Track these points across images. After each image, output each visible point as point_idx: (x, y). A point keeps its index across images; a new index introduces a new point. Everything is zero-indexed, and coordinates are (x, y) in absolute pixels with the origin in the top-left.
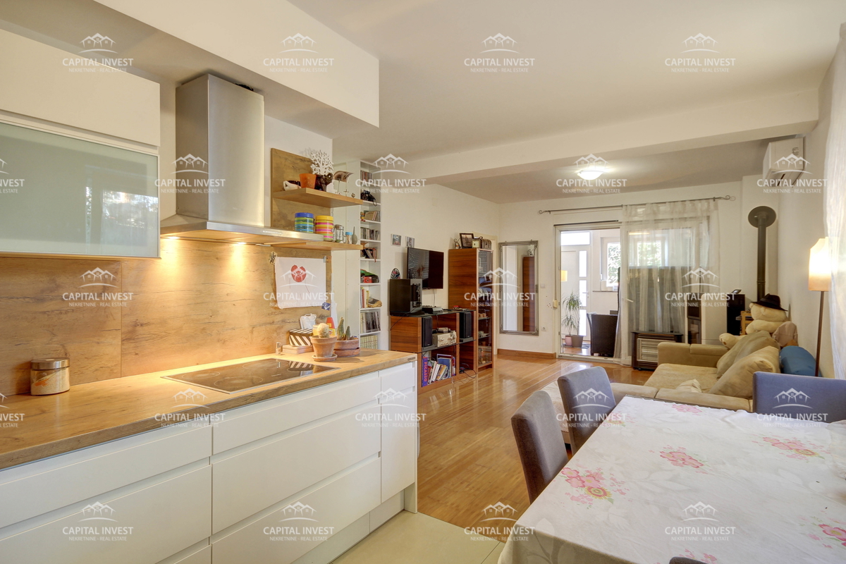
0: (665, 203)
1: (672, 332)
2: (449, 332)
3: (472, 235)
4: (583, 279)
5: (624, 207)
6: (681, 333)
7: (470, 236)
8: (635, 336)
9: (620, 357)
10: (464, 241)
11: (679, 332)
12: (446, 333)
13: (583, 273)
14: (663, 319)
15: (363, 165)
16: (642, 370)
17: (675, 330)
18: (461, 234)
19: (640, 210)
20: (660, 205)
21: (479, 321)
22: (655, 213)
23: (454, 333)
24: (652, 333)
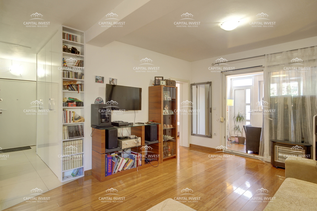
0: (297, 49)
1: (303, 142)
2: (135, 138)
3: (163, 77)
4: (248, 104)
5: (266, 56)
6: (310, 143)
7: (161, 78)
8: (274, 143)
9: (263, 155)
10: (157, 81)
11: (308, 143)
12: (133, 138)
13: (248, 101)
14: (295, 133)
15: (64, 29)
16: (278, 168)
17: (305, 140)
18: (155, 77)
19: (278, 57)
20: (293, 52)
21: (163, 130)
22: (289, 58)
23: (140, 138)
24: (286, 142)
